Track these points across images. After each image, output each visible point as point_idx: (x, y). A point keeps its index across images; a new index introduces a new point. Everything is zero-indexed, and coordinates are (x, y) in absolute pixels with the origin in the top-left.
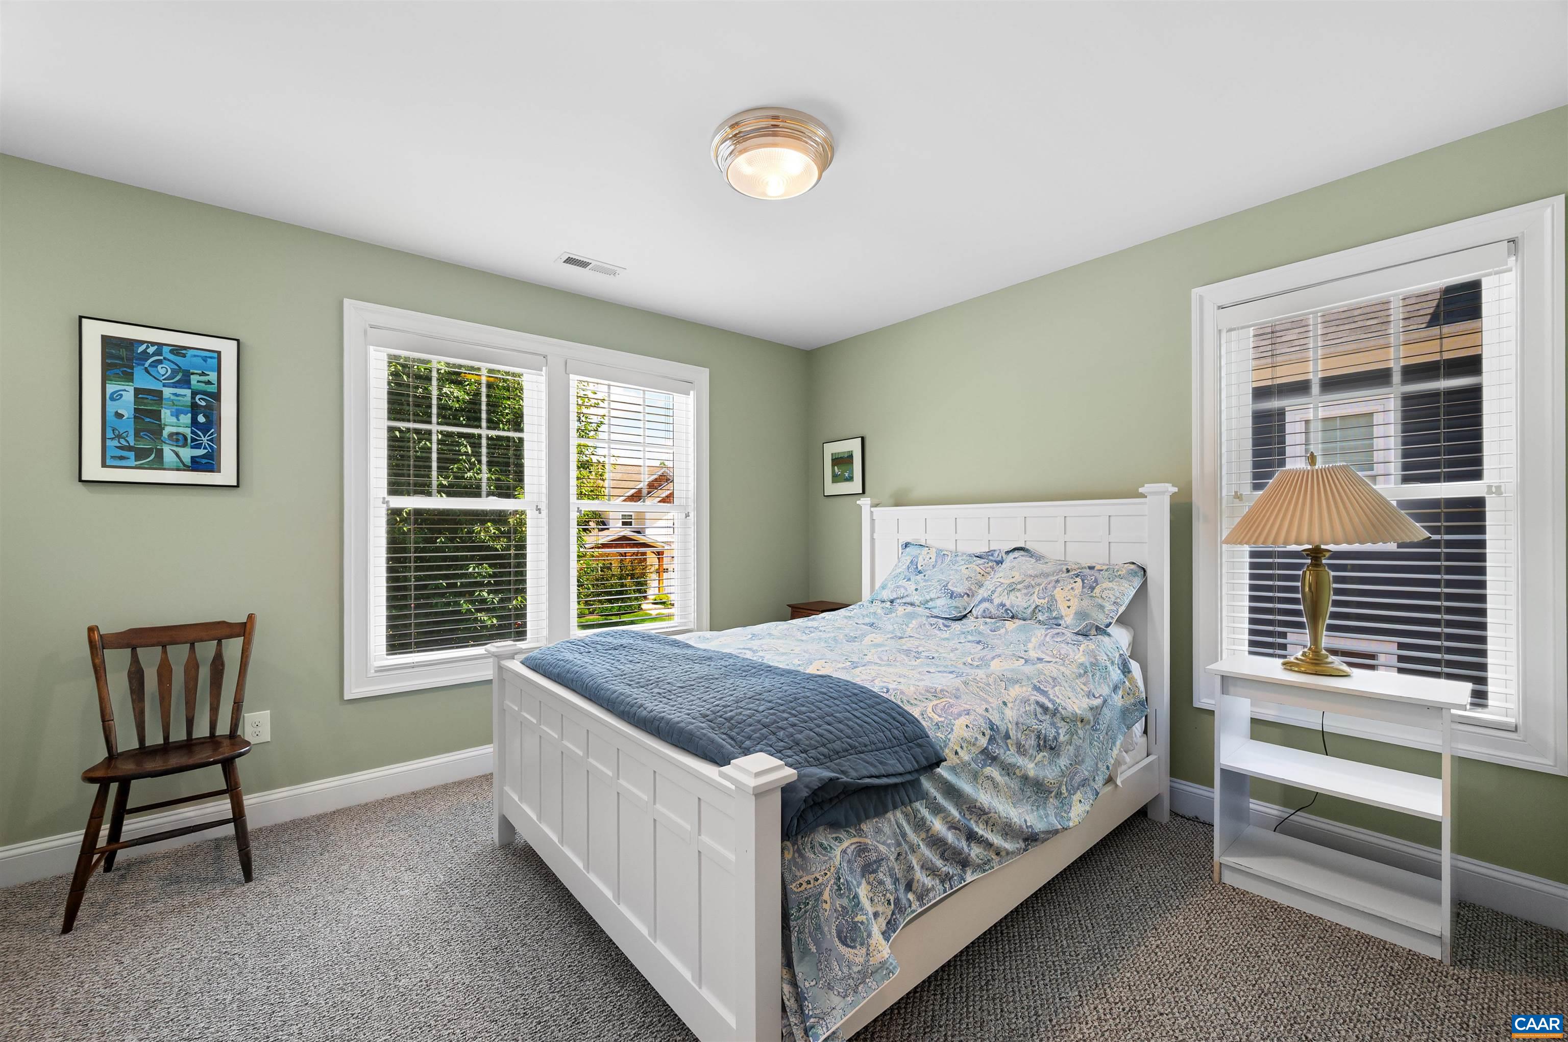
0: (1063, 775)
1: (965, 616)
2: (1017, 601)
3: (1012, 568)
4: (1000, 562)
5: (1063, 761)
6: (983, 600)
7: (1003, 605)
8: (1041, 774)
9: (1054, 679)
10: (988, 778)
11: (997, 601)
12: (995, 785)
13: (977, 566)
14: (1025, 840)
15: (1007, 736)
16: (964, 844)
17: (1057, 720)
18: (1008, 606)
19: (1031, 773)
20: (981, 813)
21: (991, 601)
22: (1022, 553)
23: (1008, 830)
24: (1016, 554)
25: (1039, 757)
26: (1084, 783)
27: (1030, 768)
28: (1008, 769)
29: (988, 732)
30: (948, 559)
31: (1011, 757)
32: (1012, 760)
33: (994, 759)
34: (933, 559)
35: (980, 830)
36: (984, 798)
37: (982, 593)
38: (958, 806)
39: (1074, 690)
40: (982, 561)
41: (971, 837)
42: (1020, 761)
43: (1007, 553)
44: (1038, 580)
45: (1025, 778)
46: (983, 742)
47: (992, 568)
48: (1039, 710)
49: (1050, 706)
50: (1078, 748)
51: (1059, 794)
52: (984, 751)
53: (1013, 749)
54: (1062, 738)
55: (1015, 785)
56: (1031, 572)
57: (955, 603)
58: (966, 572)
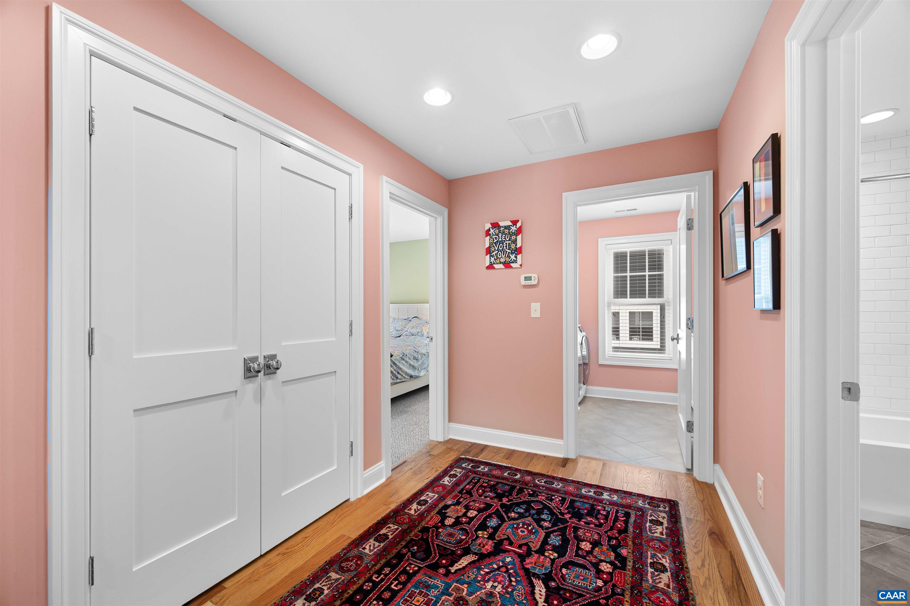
0: (419, 366)
1: (400, 336)
2: (414, 331)
3: (413, 322)
4: (410, 321)
5: (420, 363)
6: (405, 331)
7: (410, 332)
8: (414, 364)
9: (419, 346)
10: (402, 363)
11: (409, 331)
12: (404, 365)
13: (404, 322)
14: (410, 377)
15: (407, 355)
16: (397, 374)
17: (418, 354)
18: (412, 332)
19: (412, 364)
20: (401, 369)
21: (408, 331)
22: (416, 318)
23: (406, 374)
24: (415, 318)
25: (414, 361)
26: (425, 368)
27: (412, 363)
28: (407, 362)
29: (402, 354)
30: (396, 320)
31: (407, 359)
32: (408, 360)
33: (404, 359)
34: (392, 321)
35: (400, 372)
36: (401, 366)
37: (406, 329)
38: (396, 367)
39: (423, 349)
40: (405, 321)
41: (398, 373)
42: (409, 361)
43: (413, 318)
44: (419, 325)
45: (410, 364)
46: (401, 356)
47: (408, 323)
48: (414, 351)
49: (417, 351)
50: (423, 361)
51: (418, 370)
52: (401, 357)
53: (408, 358)
54: (419, 358)
55: (408, 365)
56: (418, 323)
57: (398, 333)
58: (401, 324)
